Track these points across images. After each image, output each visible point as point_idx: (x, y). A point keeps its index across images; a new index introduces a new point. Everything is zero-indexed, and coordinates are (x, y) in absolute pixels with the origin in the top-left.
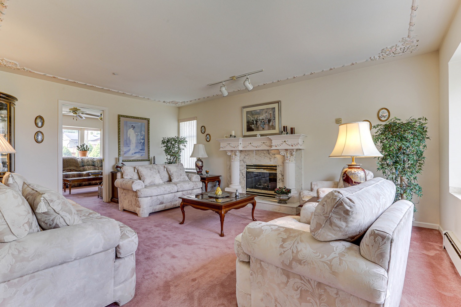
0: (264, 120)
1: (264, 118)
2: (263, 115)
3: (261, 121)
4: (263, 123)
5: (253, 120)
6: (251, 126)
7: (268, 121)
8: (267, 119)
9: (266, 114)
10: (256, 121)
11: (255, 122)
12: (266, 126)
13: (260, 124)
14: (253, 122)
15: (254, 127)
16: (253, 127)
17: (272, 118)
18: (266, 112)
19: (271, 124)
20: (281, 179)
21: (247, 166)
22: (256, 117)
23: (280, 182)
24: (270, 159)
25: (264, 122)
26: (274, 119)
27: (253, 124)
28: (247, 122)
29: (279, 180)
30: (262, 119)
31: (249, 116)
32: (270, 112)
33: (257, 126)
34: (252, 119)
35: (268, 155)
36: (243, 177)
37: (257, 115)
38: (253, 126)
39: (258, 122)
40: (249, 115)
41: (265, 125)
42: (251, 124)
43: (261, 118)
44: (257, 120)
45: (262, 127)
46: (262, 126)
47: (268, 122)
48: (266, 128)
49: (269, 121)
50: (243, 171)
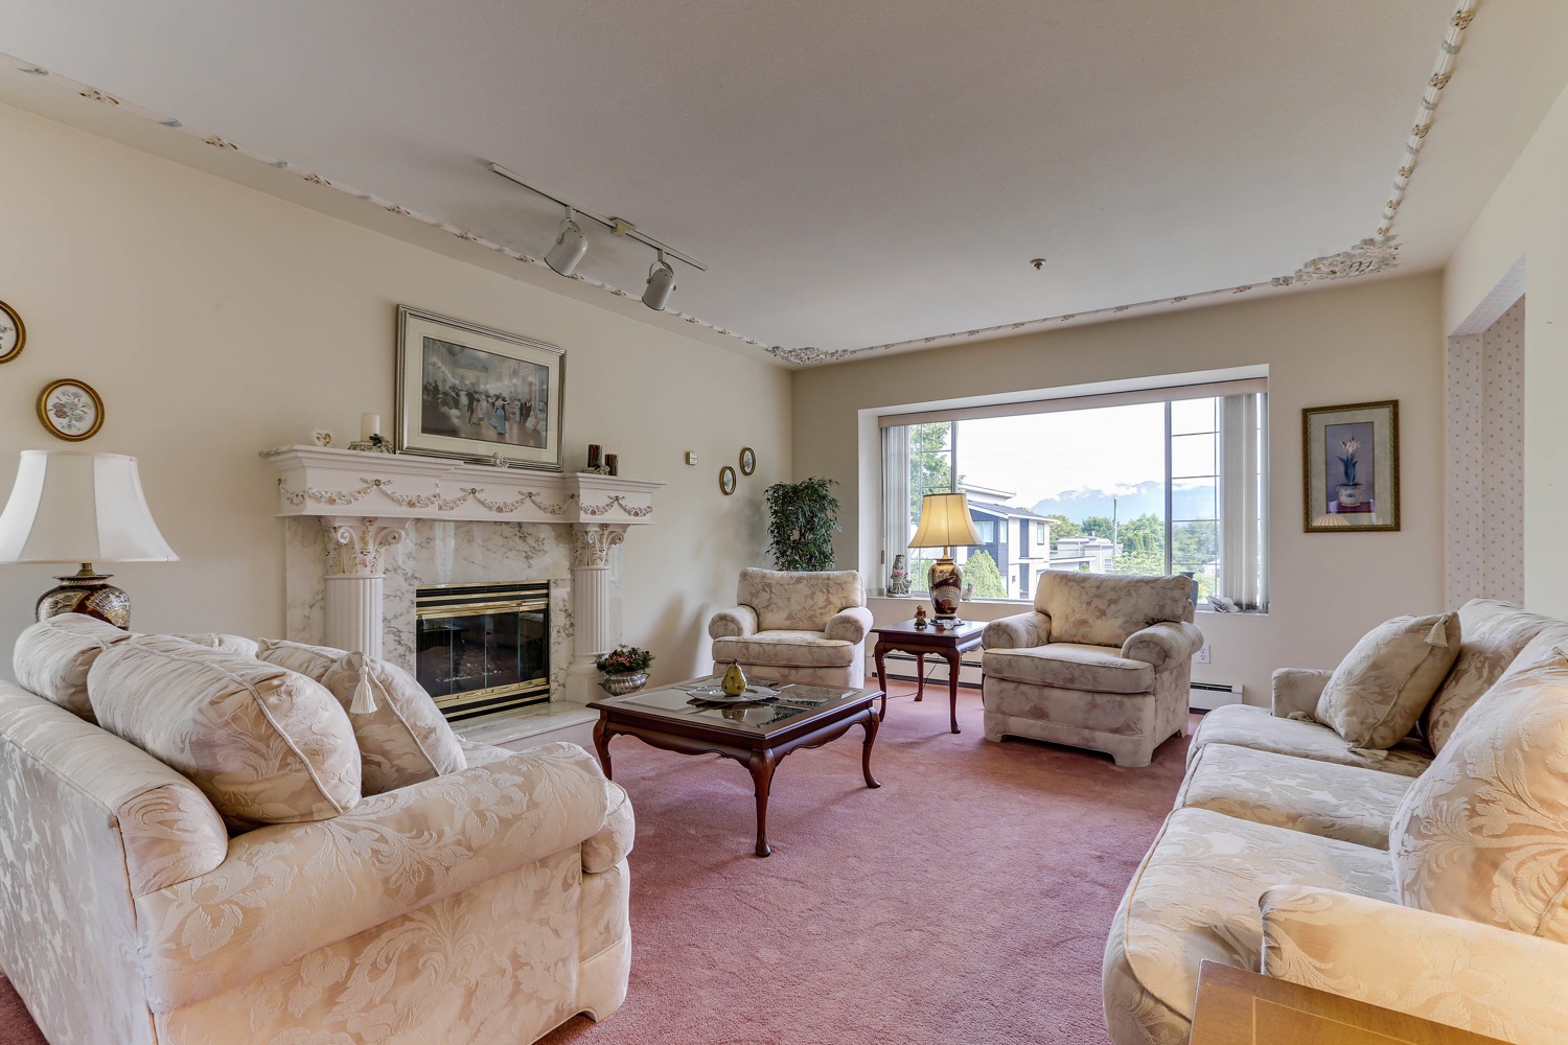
0: (504, 400)
1: (505, 394)
2: (499, 378)
3: (493, 404)
4: (501, 412)
5: (453, 388)
6: (444, 409)
7: (521, 409)
8: (517, 403)
9: (515, 381)
10: (471, 397)
11: (464, 400)
12: (511, 429)
13: (488, 414)
14: (458, 395)
15: (457, 417)
16: (456, 421)
17: (536, 404)
18: (515, 373)
19: (530, 423)
20: (564, 628)
21: (420, 593)
22: (470, 377)
23: (560, 640)
24: (527, 558)
25: (503, 407)
26: (545, 410)
27: (456, 404)
28: (425, 388)
29: (558, 632)
30: (498, 397)
31: (439, 364)
32: (530, 379)
33: (474, 420)
34: (452, 380)
35: (520, 542)
36: (401, 650)
37: (478, 373)
38: (454, 412)
39: (478, 401)
40: (434, 359)
41: (507, 424)
42: (445, 403)
43: (493, 387)
44: (476, 392)
45: (495, 428)
46: (494, 421)
47: (521, 414)
48: (511, 436)
49: (525, 411)
50: (399, 623)
